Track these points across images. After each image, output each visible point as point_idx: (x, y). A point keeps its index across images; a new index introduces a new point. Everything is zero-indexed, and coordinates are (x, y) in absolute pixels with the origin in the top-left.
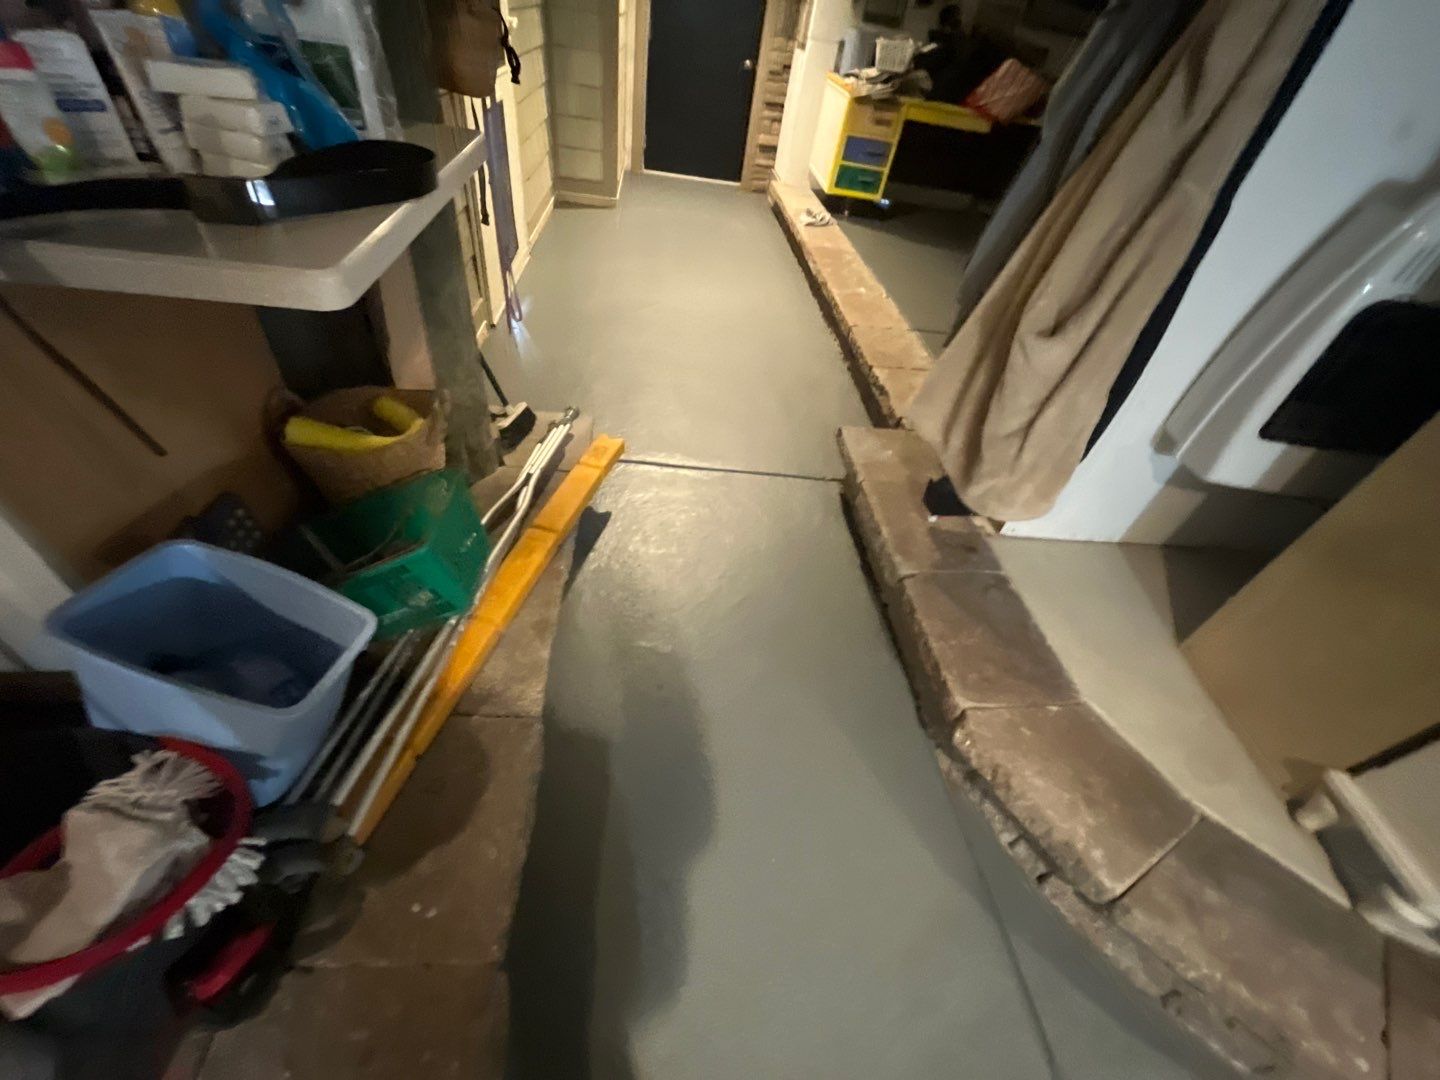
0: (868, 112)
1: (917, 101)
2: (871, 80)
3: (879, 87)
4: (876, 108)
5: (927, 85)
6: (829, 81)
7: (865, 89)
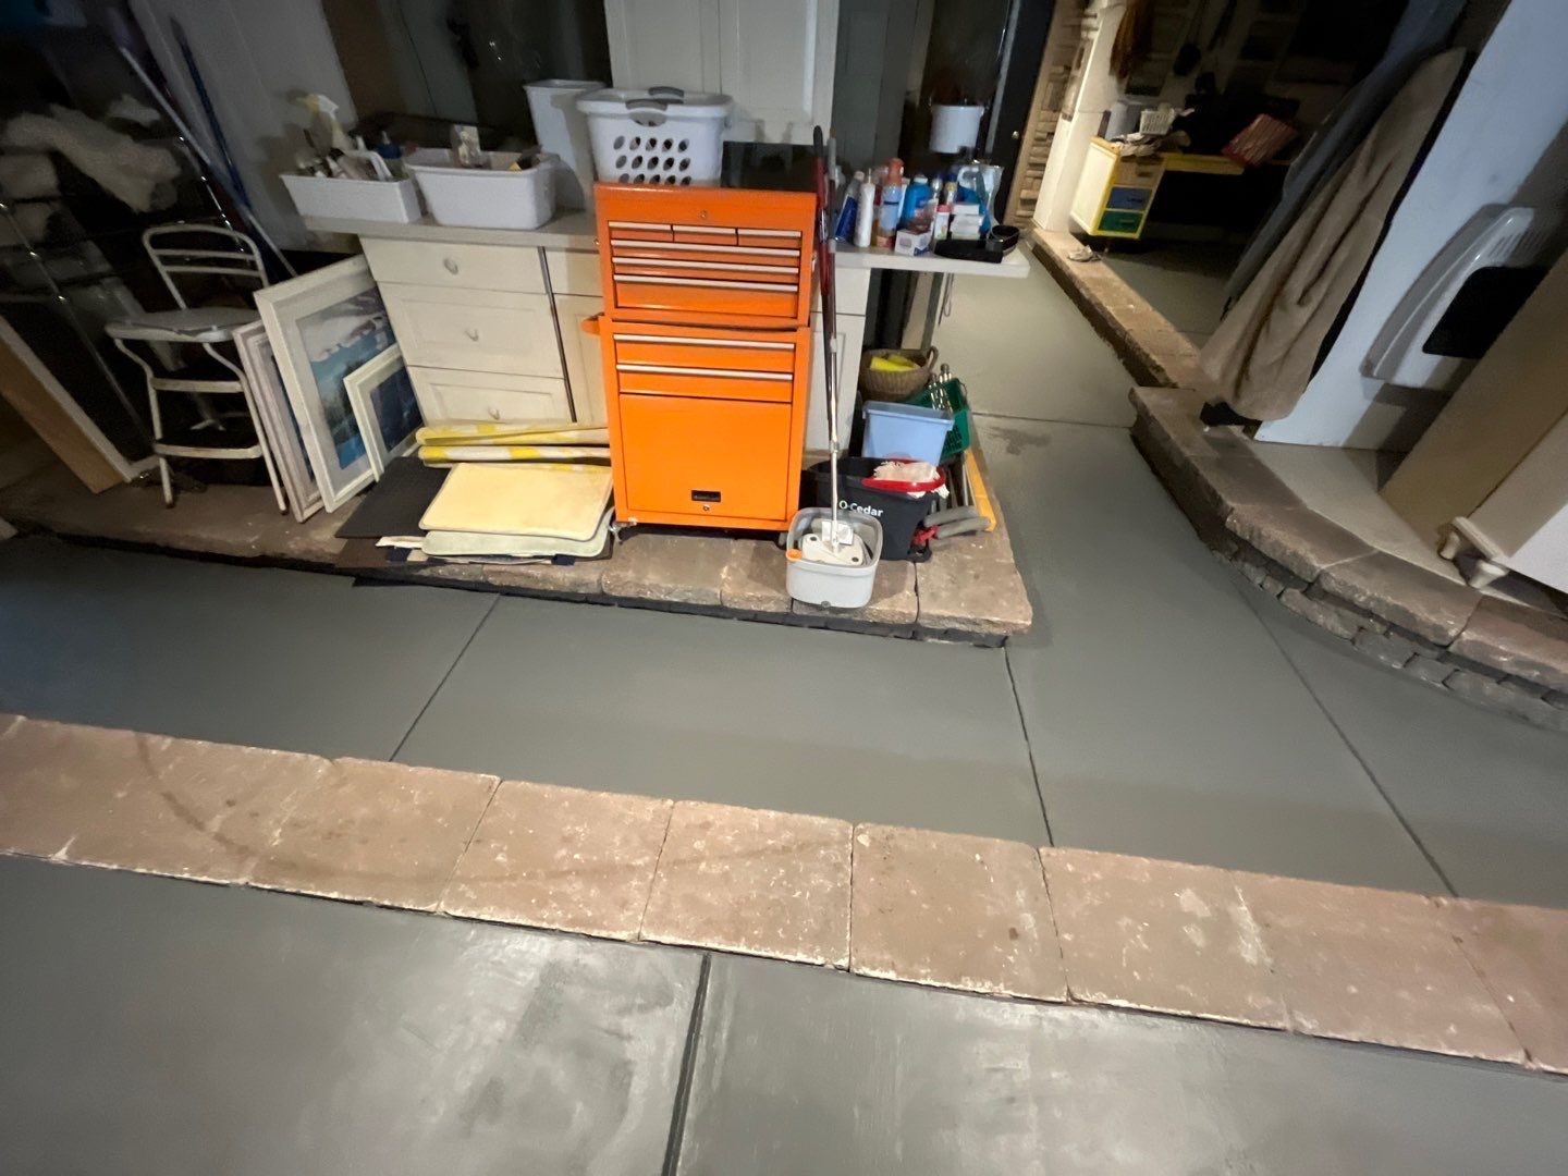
0: (1133, 167)
1: (1178, 155)
2: (1136, 143)
3: (1142, 147)
4: (1139, 164)
5: (1187, 143)
6: (1092, 144)
7: (1129, 150)
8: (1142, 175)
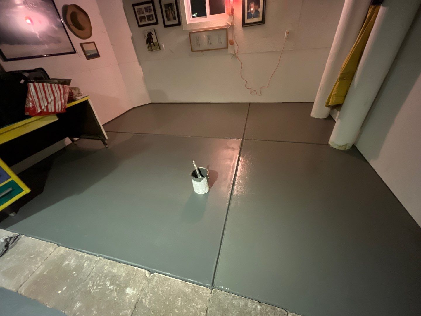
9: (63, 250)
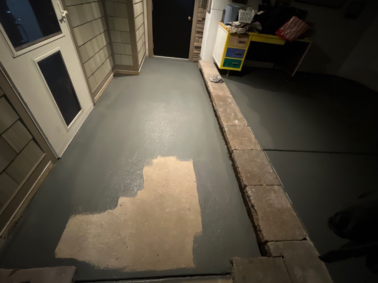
0: (236, 39)
1: (256, 34)
2: (237, 26)
3: (240, 29)
4: (239, 37)
5: (260, 28)
7: (234, 30)
8: (240, 42)
9: (231, 96)
